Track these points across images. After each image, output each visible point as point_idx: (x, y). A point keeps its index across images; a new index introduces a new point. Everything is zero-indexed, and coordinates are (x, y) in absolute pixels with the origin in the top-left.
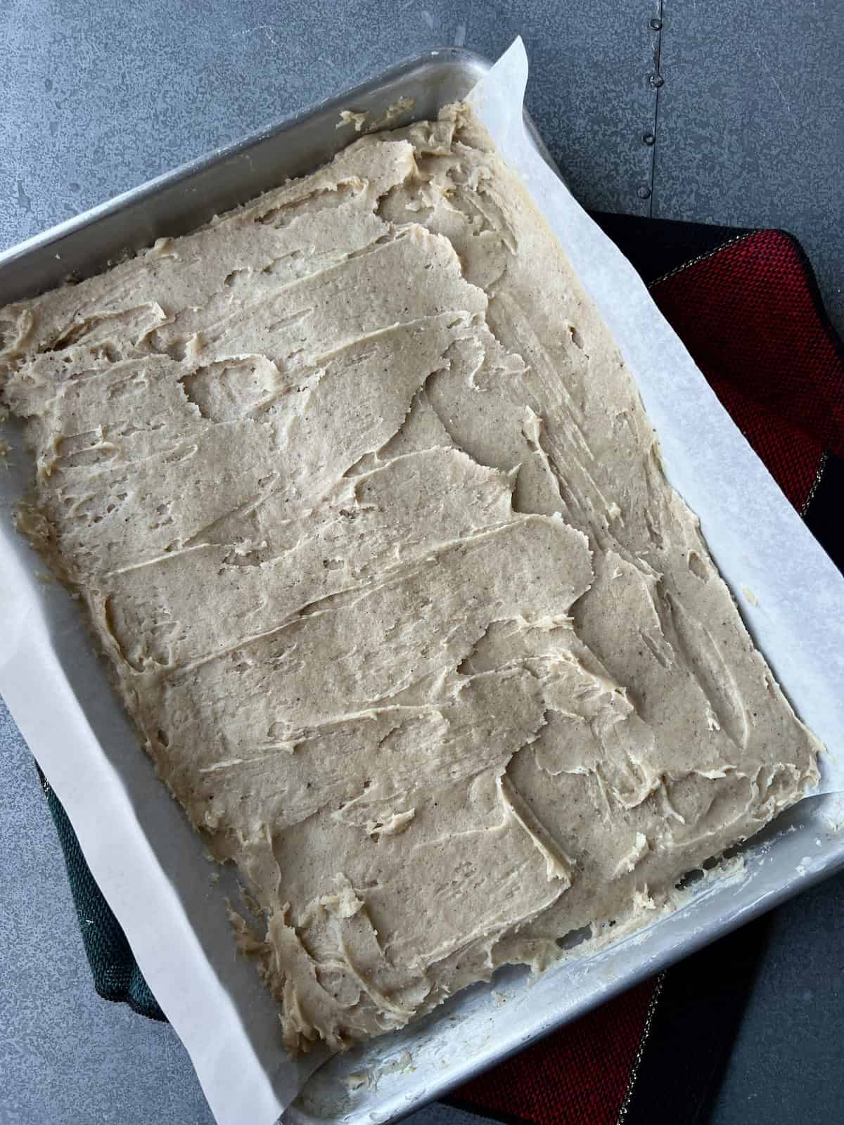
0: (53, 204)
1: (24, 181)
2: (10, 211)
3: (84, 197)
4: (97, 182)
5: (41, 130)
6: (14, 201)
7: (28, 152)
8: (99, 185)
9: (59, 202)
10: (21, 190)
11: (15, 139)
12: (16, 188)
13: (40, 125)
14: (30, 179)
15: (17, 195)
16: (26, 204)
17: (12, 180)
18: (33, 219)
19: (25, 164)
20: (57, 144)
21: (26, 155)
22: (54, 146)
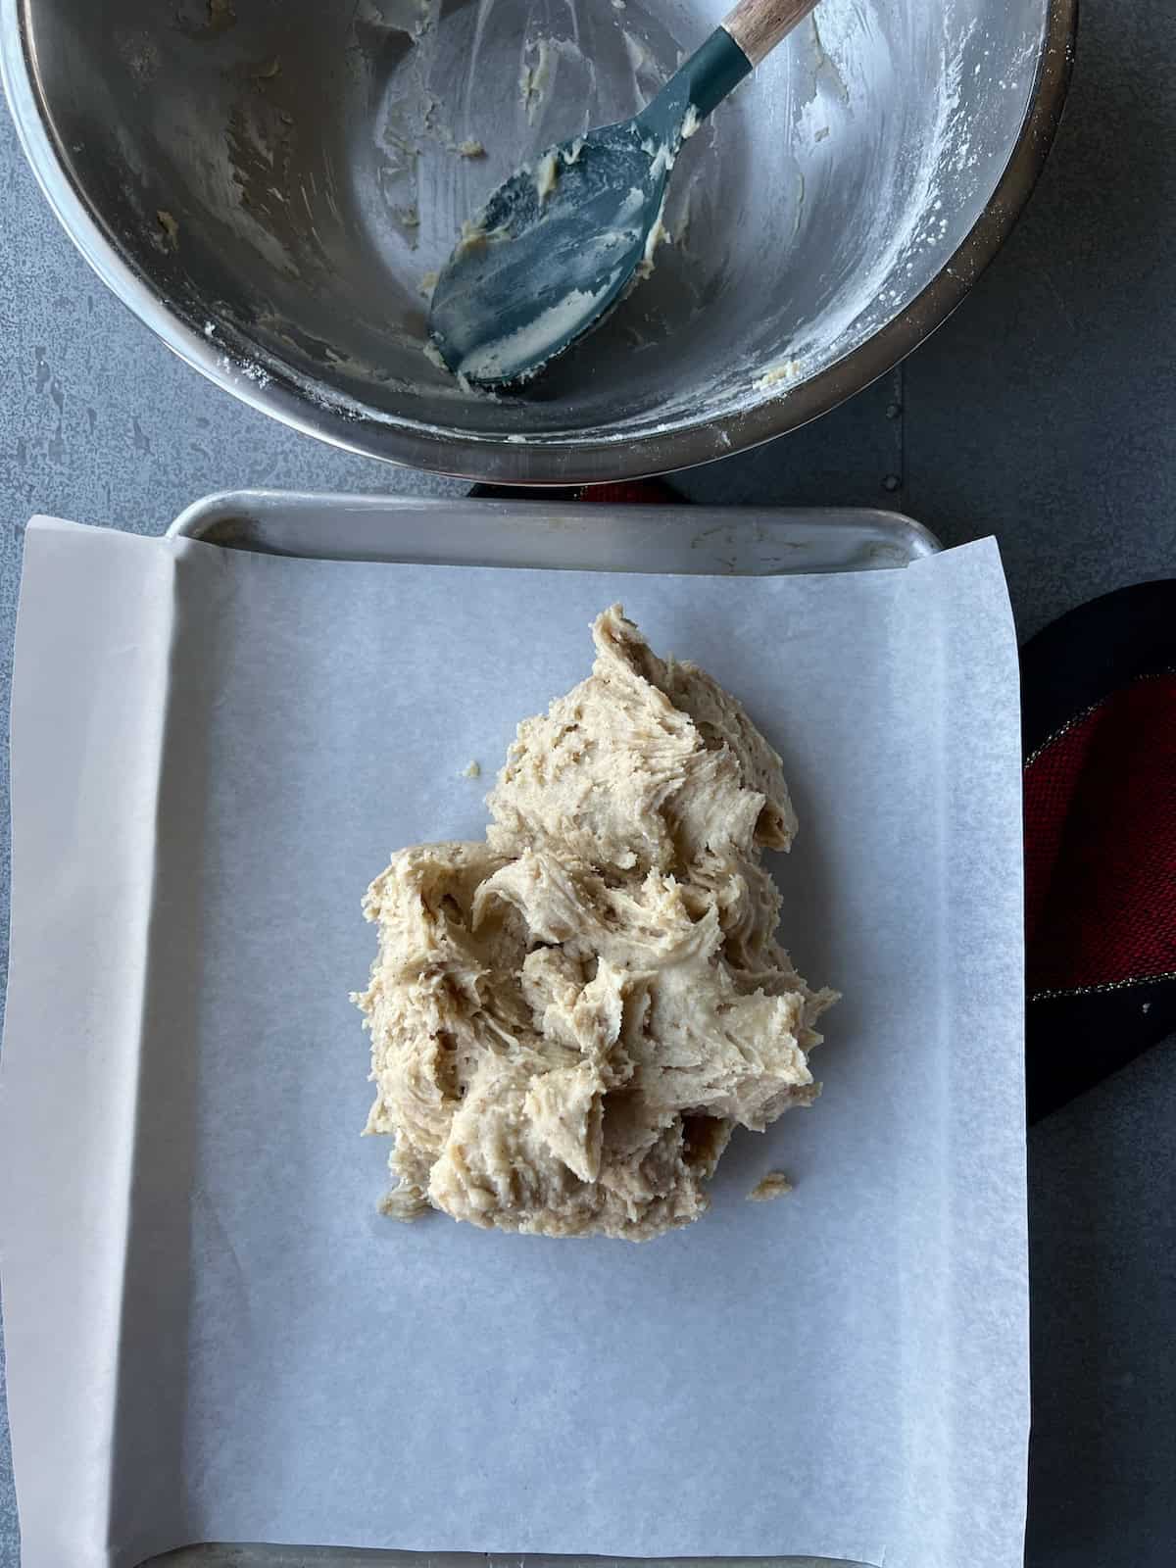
0: (177, 445)
1: (140, 416)
2: (124, 454)
3: (214, 435)
4: (231, 416)
5: (159, 354)
6: (129, 442)
7: (144, 381)
8: (233, 419)
9: (183, 441)
10: (137, 428)
11: (127, 365)
12: (130, 425)
13: (158, 348)
14: (148, 414)
15: (132, 434)
16: (144, 444)
17: (126, 416)
18: (154, 462)
19: (141, 396)
20: (180, 371)
21: (142, 385)
22: (176, 372)
